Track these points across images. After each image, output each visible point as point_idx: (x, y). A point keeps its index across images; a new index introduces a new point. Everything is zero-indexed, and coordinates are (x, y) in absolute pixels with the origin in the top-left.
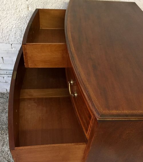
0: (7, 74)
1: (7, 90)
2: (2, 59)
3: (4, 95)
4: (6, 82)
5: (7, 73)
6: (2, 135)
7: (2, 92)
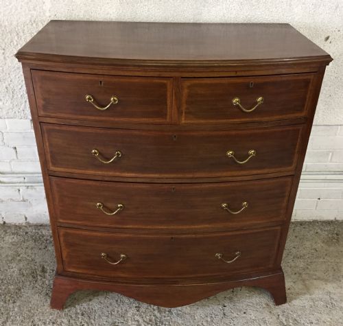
0: (25, 183)
1: (26, 218)
2: (14, 151)
3: (20, 228)
4: (24, 201)
5: (26, 180)
6: (5, 302)
7: (17, 224)
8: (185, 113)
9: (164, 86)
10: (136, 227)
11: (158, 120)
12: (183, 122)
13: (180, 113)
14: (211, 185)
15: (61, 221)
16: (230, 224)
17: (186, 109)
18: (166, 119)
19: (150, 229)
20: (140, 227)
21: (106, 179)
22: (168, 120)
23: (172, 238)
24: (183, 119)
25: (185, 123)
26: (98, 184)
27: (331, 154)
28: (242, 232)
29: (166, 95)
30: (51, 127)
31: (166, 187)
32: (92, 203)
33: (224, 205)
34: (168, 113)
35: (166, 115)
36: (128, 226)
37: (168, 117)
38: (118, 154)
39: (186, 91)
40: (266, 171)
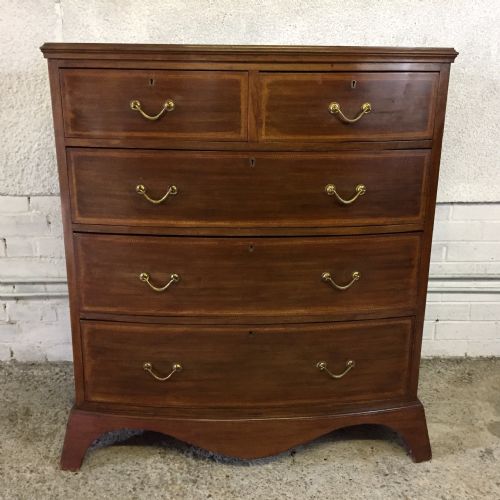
1: (12, 353)
2: (2, 244)
3: (2, 368)
4: (11, 323)
8: (266, 123)
9: (237, 83)
10: (197, 313)
11: (228, 136)
12: (264, 137)
13: (259, 124)
14: (306, 241)
15: (86, 308)
16: (336, 310)
17: (267, 117)
18: (240, 133)
19: (217, 317)
20: (203, 312)
21: (155, 232)
22: (243, 135)
23: (251, 333)
24: (263, 133)
25: (267, 140)
26: (143, 240)
27: (445, 249)
28: (355, 325)
29: (239, 98)
30: (81, 153)
31: (240, 243)
32: (133, 275)
33: (326, 275)
34: (243, 125)
35: (240, 127)
36: (185, 313)
37: (242, 131)
38: (173, 190)
39: (265, 92)
40: (381, 221)
